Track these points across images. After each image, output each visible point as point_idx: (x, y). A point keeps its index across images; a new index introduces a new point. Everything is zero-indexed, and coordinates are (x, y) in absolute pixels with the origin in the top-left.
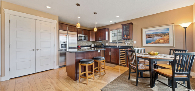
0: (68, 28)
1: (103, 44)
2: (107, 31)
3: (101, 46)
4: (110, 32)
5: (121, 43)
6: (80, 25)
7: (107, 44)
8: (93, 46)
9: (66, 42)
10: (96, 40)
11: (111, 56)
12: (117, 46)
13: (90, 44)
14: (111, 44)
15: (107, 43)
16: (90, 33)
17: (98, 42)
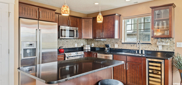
0: (39, 13)
1: (107, 46)
2: (117, 20)
3: (104, 49)
4: (123, 21)
5: (147, 45)
6: (68, 9)
7: (116, 46)
8: (88, 48)
9: (35, 43)
10: (94, 37)
11: (128, 71)
12: (138, 51)
13: (82, 45)
14: (125, 45)
15: (117, 43)
16: (83, 24)
17: (98, 41)
